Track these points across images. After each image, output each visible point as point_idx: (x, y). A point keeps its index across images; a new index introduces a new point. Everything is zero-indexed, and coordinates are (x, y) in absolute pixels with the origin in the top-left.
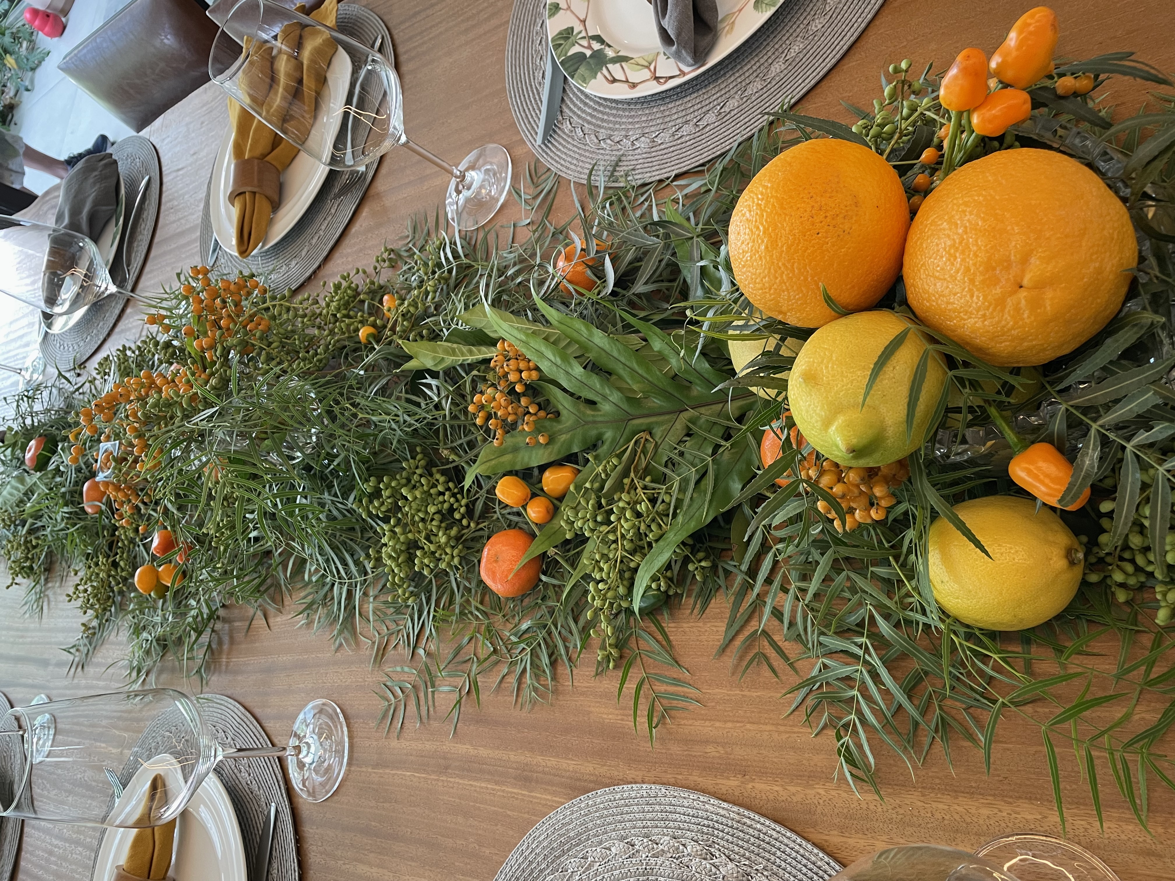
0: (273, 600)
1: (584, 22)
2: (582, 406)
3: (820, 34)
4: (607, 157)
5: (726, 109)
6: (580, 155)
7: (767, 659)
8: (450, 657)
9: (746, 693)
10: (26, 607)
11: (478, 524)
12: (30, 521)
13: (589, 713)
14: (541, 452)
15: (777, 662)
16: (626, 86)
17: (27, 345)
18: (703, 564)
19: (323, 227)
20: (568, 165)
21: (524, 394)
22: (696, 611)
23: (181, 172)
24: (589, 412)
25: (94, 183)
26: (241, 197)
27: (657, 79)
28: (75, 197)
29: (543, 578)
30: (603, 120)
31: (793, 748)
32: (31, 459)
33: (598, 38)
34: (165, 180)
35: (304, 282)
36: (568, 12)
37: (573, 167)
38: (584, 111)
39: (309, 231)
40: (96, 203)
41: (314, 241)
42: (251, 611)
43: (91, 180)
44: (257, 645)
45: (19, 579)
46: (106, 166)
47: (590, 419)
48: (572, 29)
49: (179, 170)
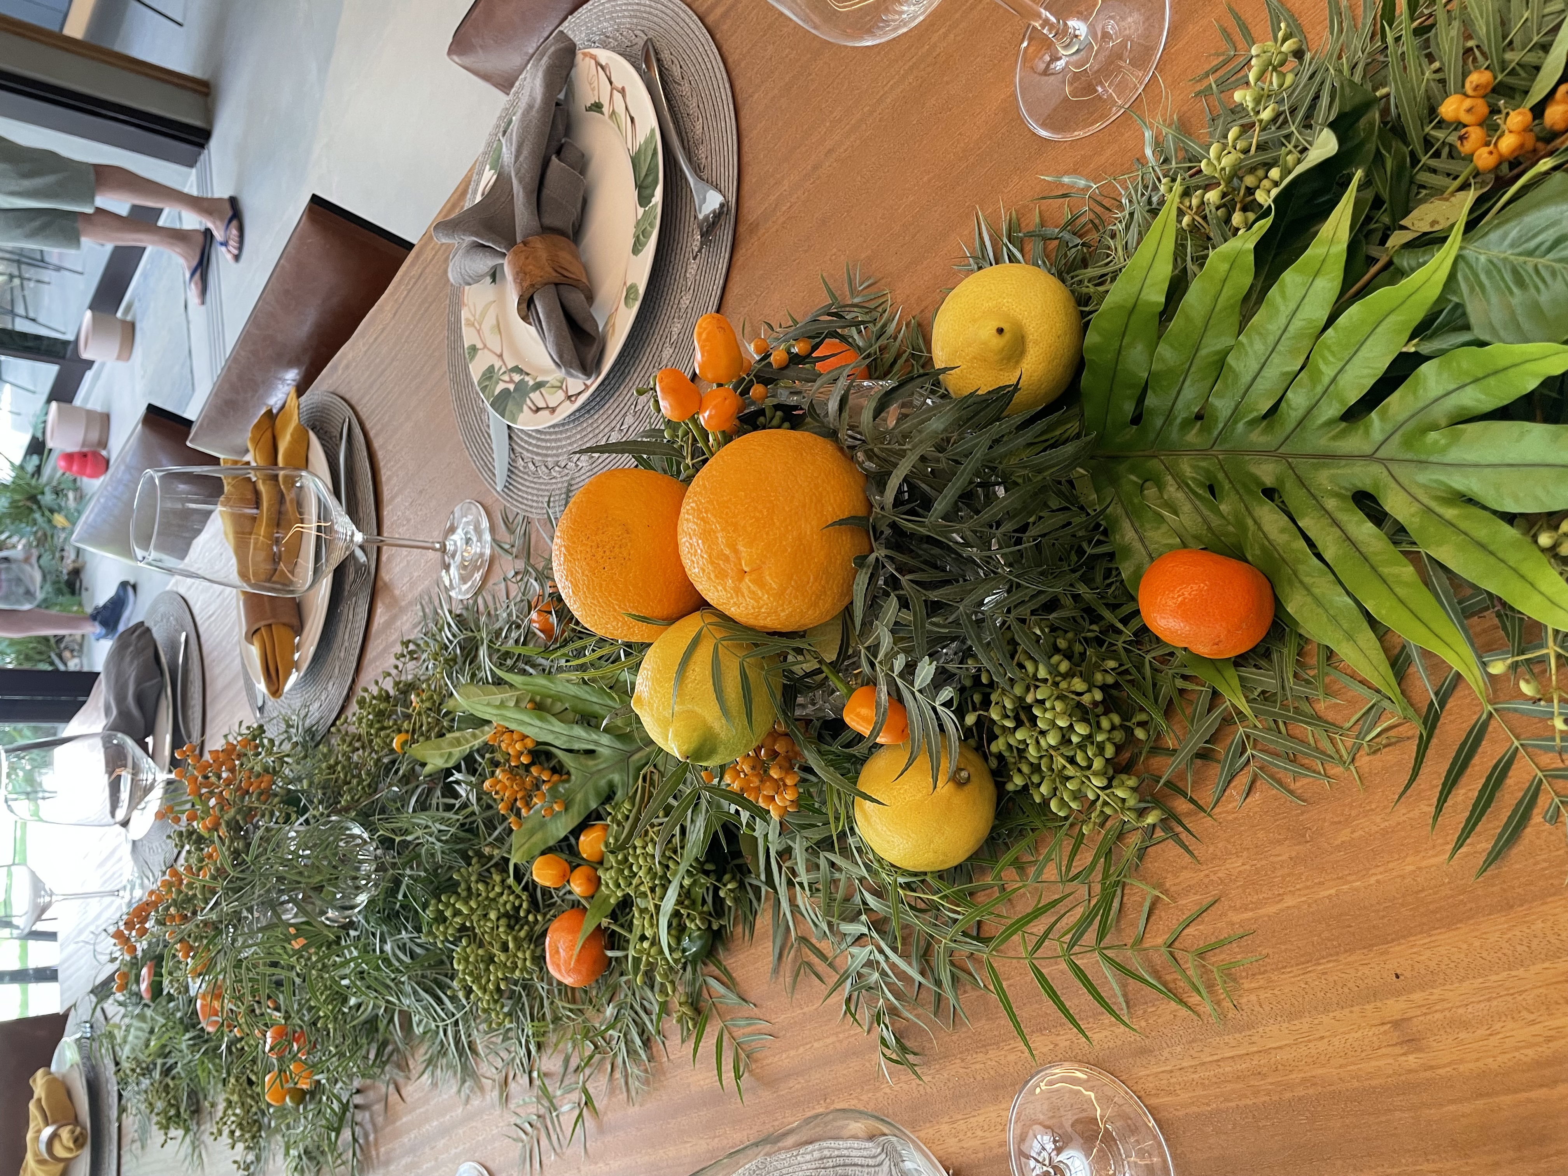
0: (399, 1067)
1: (501, 356)
2: (582, 759)
3: (690, 310)
4: (559, 485)
5: (639, 407)
6: (538, 490)
7: (809, 965)
8: (562, 1070)
9: (806, 1010)
10: (187, 1162)
11: (545, 915)
12: (159, 1061)
13: (689, 1085)
14: (563, 819)
15: (820, 966)
16: (546, 413)
17: (120, 859)
18: (729, 886)
19: (346, 637)
20: (530, 503)
21: (533, 763)
22: (747, 938)
23: (213, 619)
24: (591, 763)
25: (132, 661)
26: (258, 634)
27: (569, 397)
28: (117, 681)
29: (610, 954)
30: (547, 448)
31: (854, 1053)
32: (147, 989)
33: (517, 370)
34: (201, 630)
35: (345, 701)
36: (486, 351)
37: (535, 504)
38: (530, 444)
39: (335, 646)
40: (139, 682)
41: (342, 654)
42: (383, 1089)
43: (128, 659)
44: (398, 1124)
45: (173, 1132)
46: (139, 637)
47: (595, 769)
48: (492, 366)
49: (210, 617)
